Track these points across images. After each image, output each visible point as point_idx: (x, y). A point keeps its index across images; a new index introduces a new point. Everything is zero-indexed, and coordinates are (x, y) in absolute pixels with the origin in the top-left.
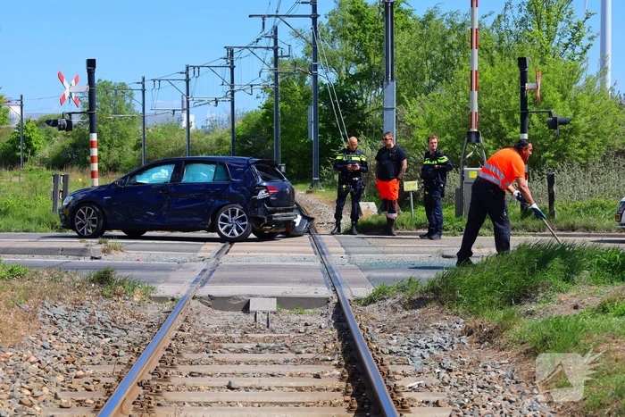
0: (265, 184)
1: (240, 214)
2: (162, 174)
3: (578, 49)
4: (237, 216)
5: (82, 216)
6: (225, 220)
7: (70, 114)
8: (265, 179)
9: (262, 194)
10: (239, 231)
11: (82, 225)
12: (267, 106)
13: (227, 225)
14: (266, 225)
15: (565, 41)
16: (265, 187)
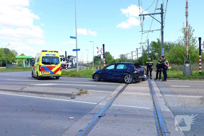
0: (136, 69)
1: (130, 77)
2: (112, 67)
3: (194, 43)
4: (129, 77)
5: (95, 76)
6: (126, 78)
7: (100, 55)
8: (136, 68)
9: (135, 72)
10: (130, 81)
11: (95, 78)
12: (142, 56)
13: (127, 79)
14: (137, 79)
15: (191, 42)
16: (136, 70)
